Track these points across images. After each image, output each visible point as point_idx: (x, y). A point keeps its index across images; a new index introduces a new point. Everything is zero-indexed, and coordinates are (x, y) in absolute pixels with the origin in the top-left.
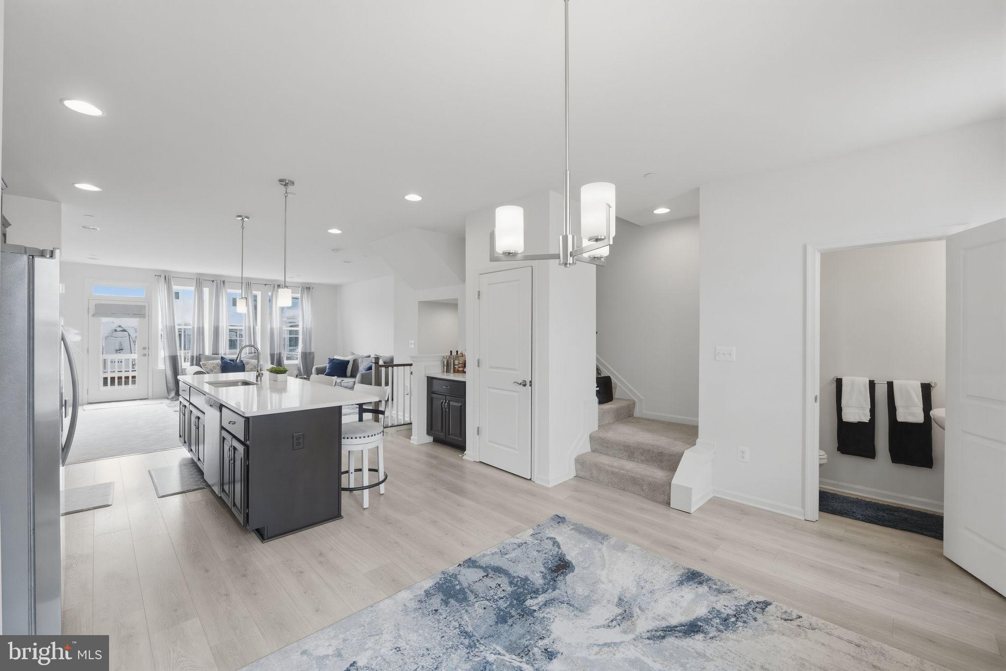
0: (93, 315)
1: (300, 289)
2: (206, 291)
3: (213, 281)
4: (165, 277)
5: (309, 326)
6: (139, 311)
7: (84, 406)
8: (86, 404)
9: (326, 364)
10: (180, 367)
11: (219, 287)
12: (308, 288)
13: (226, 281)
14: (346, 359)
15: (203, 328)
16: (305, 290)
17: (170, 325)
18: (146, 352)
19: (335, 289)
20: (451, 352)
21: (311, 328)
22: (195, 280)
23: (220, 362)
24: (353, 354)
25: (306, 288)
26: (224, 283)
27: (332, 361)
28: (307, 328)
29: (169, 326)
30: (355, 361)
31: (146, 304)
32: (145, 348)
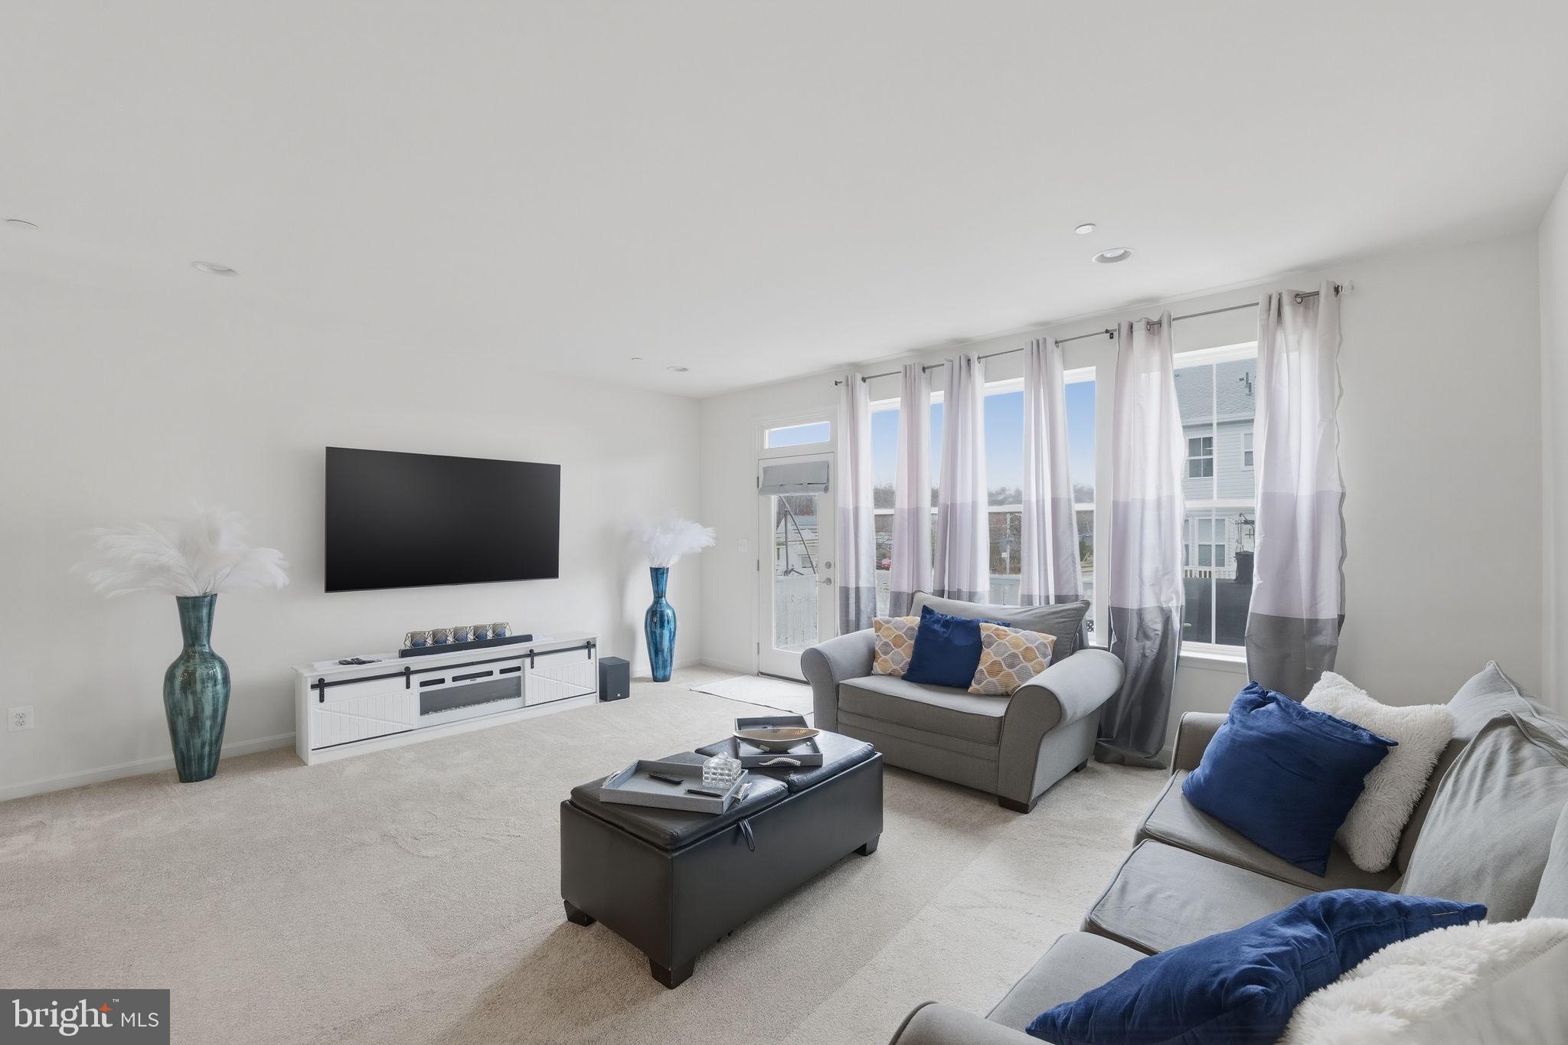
18: (831, 573)
22: (901, 376)
23: (918, 625)
31: (829, 458)
32: (829, 565)
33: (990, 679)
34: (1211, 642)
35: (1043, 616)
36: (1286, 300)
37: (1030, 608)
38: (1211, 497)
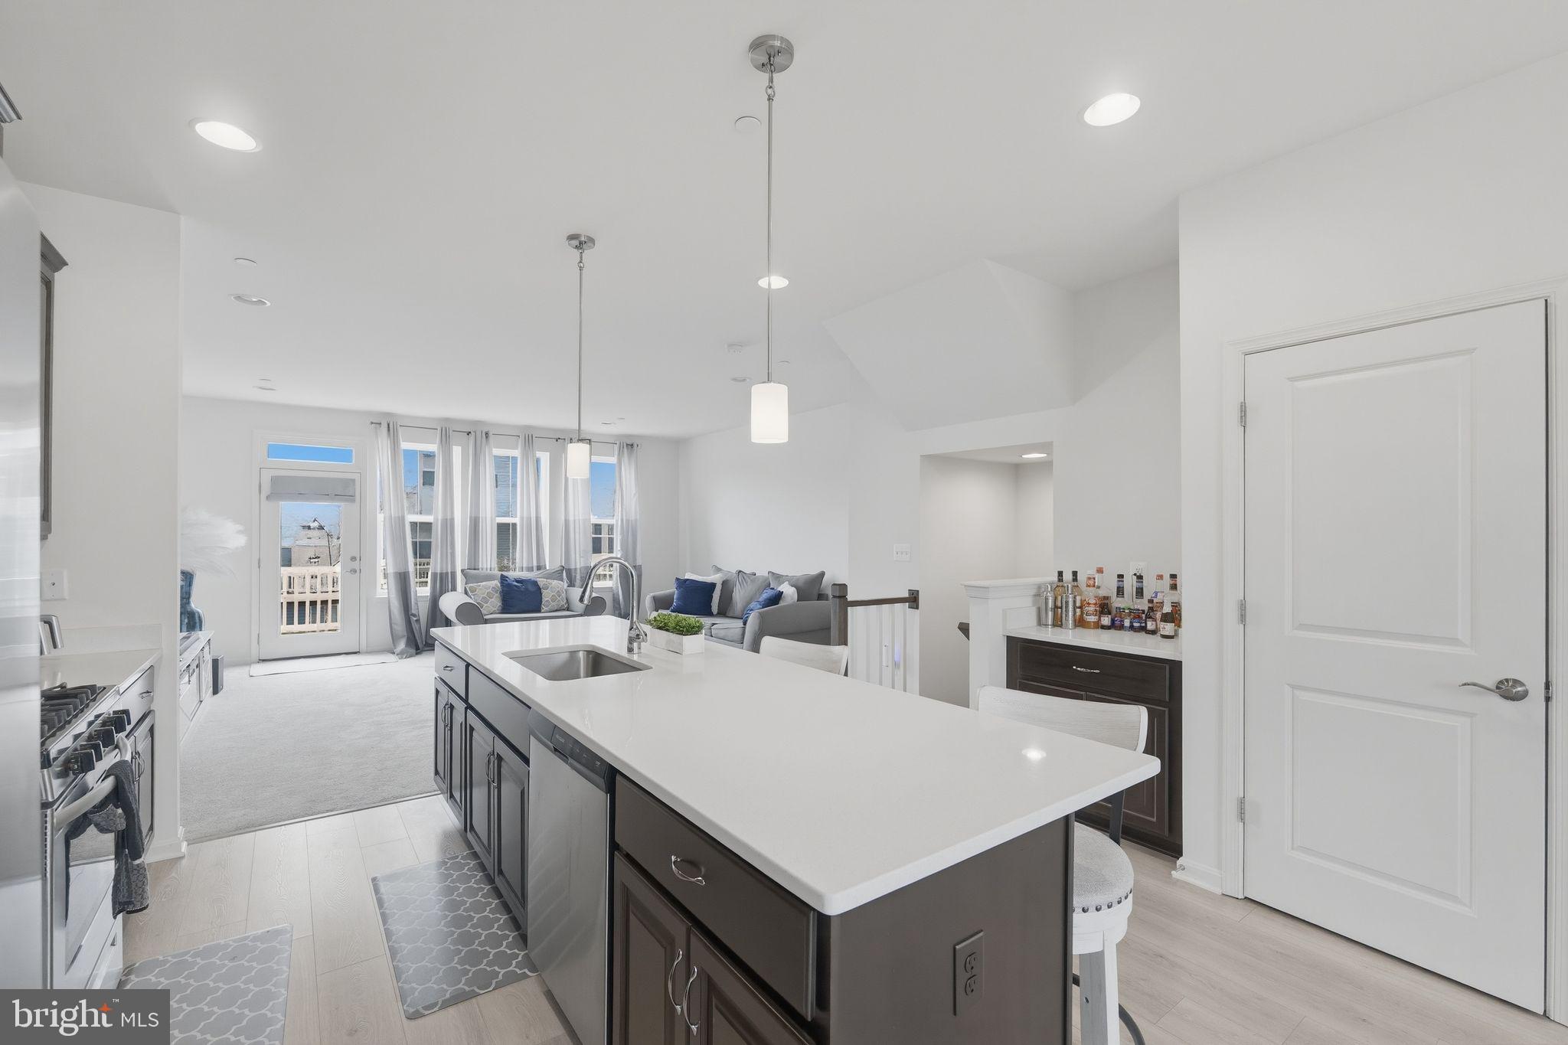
0: (268, 498)
1: (616, 447)
2: (457, 451)
3: (469, 433)
4: (388, 425)
5: (633, 518)
6: (344, 491)
7: (252, 666)
8: (256, 663)
9: (670, 589)
10: (412, 593)
11: (478, 442)
12: (629, 446)
13: (490, 434)
14: (709, 579)
15: (452, 520)
16: (625, 450)
17: (397, 515)
18: (357, 565)
19: (677, 445)
20: (1060, 574)
21: (636, 520)
22: (439, 431)
23: (499, 585)
24: (718, 570)
25: (627, 445)
26: (487, 437)
27: (682, 584)
28: (628, 521)
29: (395, 517)
30: (725, 583)
31: (356, 477)
32: (353, 559)
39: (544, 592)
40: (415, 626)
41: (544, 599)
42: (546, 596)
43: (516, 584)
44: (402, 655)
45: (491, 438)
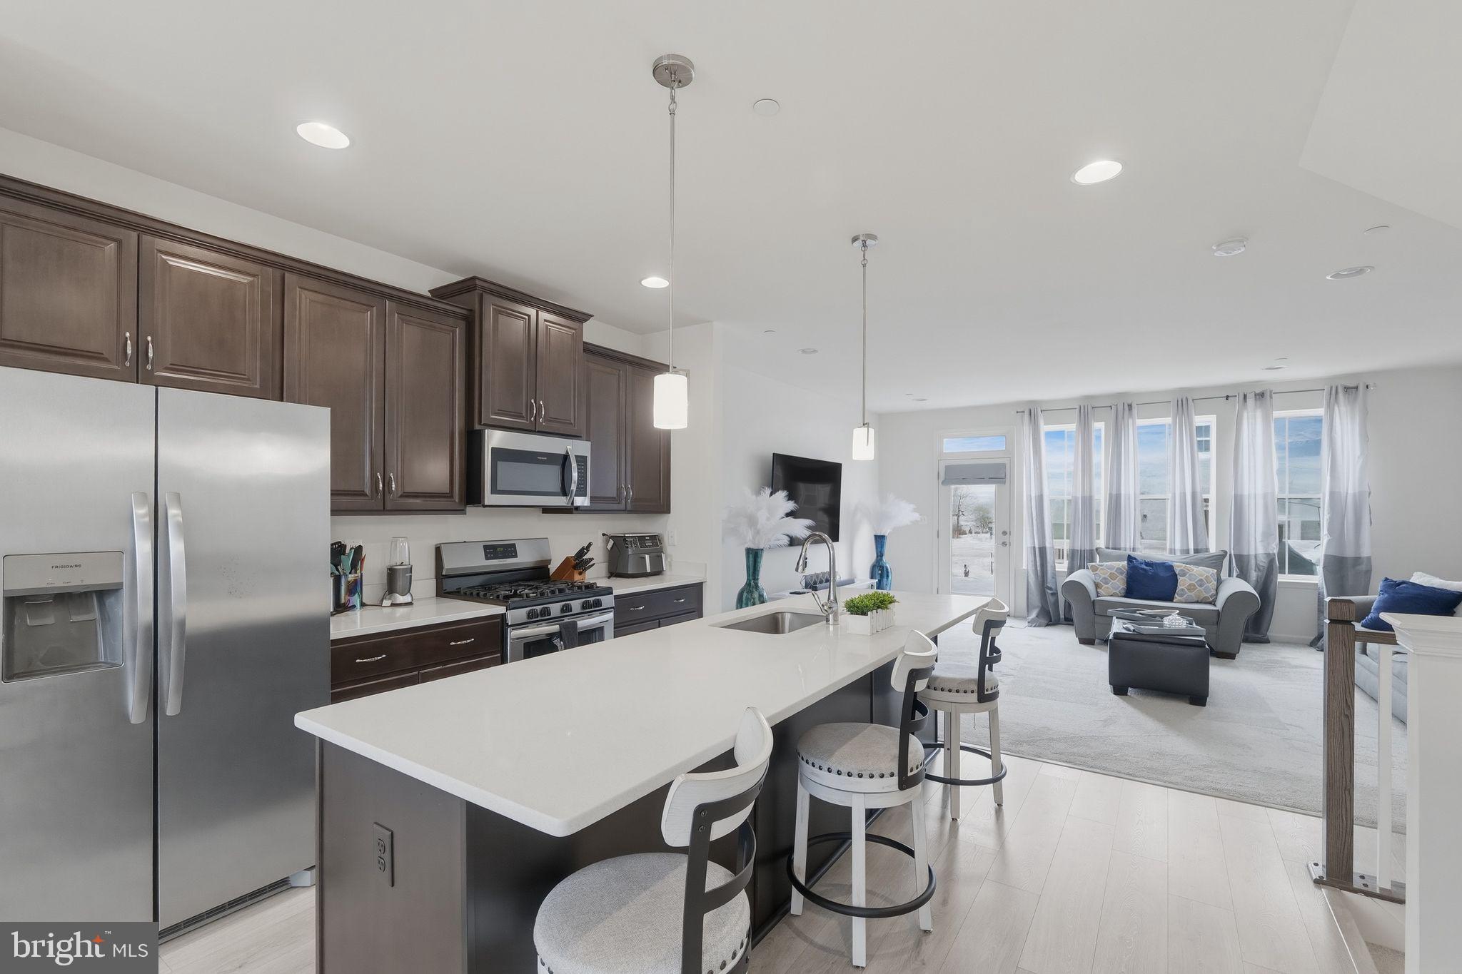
0: (942, 483)
1: (1325, 393)
2: (1097, 427)
3: (1110, 407)
4: (1030, 411)
5: (1353, 489)
6: (998, 473)
10: (1049, 567)
11: (1121, 416)
12: (1349, 389)
13: (1134, 405)
16: (1342, 395)
18: (1007, 539)
21: (1362, 492)
22: (1077, 411)
25: (1343, 388)
26: (1129, 409)
28: (1345, 494)
29: (1035, 496)
31: (1006, 461)
32: (1005, 533)
33: (1189, 594)
34: (1285, 573)
35: (1202, 560)
36: (1340, 390)
37: (1188, 556)
38: (1284, 493)
39: (1180, 579)
40: (1051, 599)
41: (1180, 587)
42: (1183, 583)
43: (1145, 567)
44: (1033, 623)
45: (1135, 411)
